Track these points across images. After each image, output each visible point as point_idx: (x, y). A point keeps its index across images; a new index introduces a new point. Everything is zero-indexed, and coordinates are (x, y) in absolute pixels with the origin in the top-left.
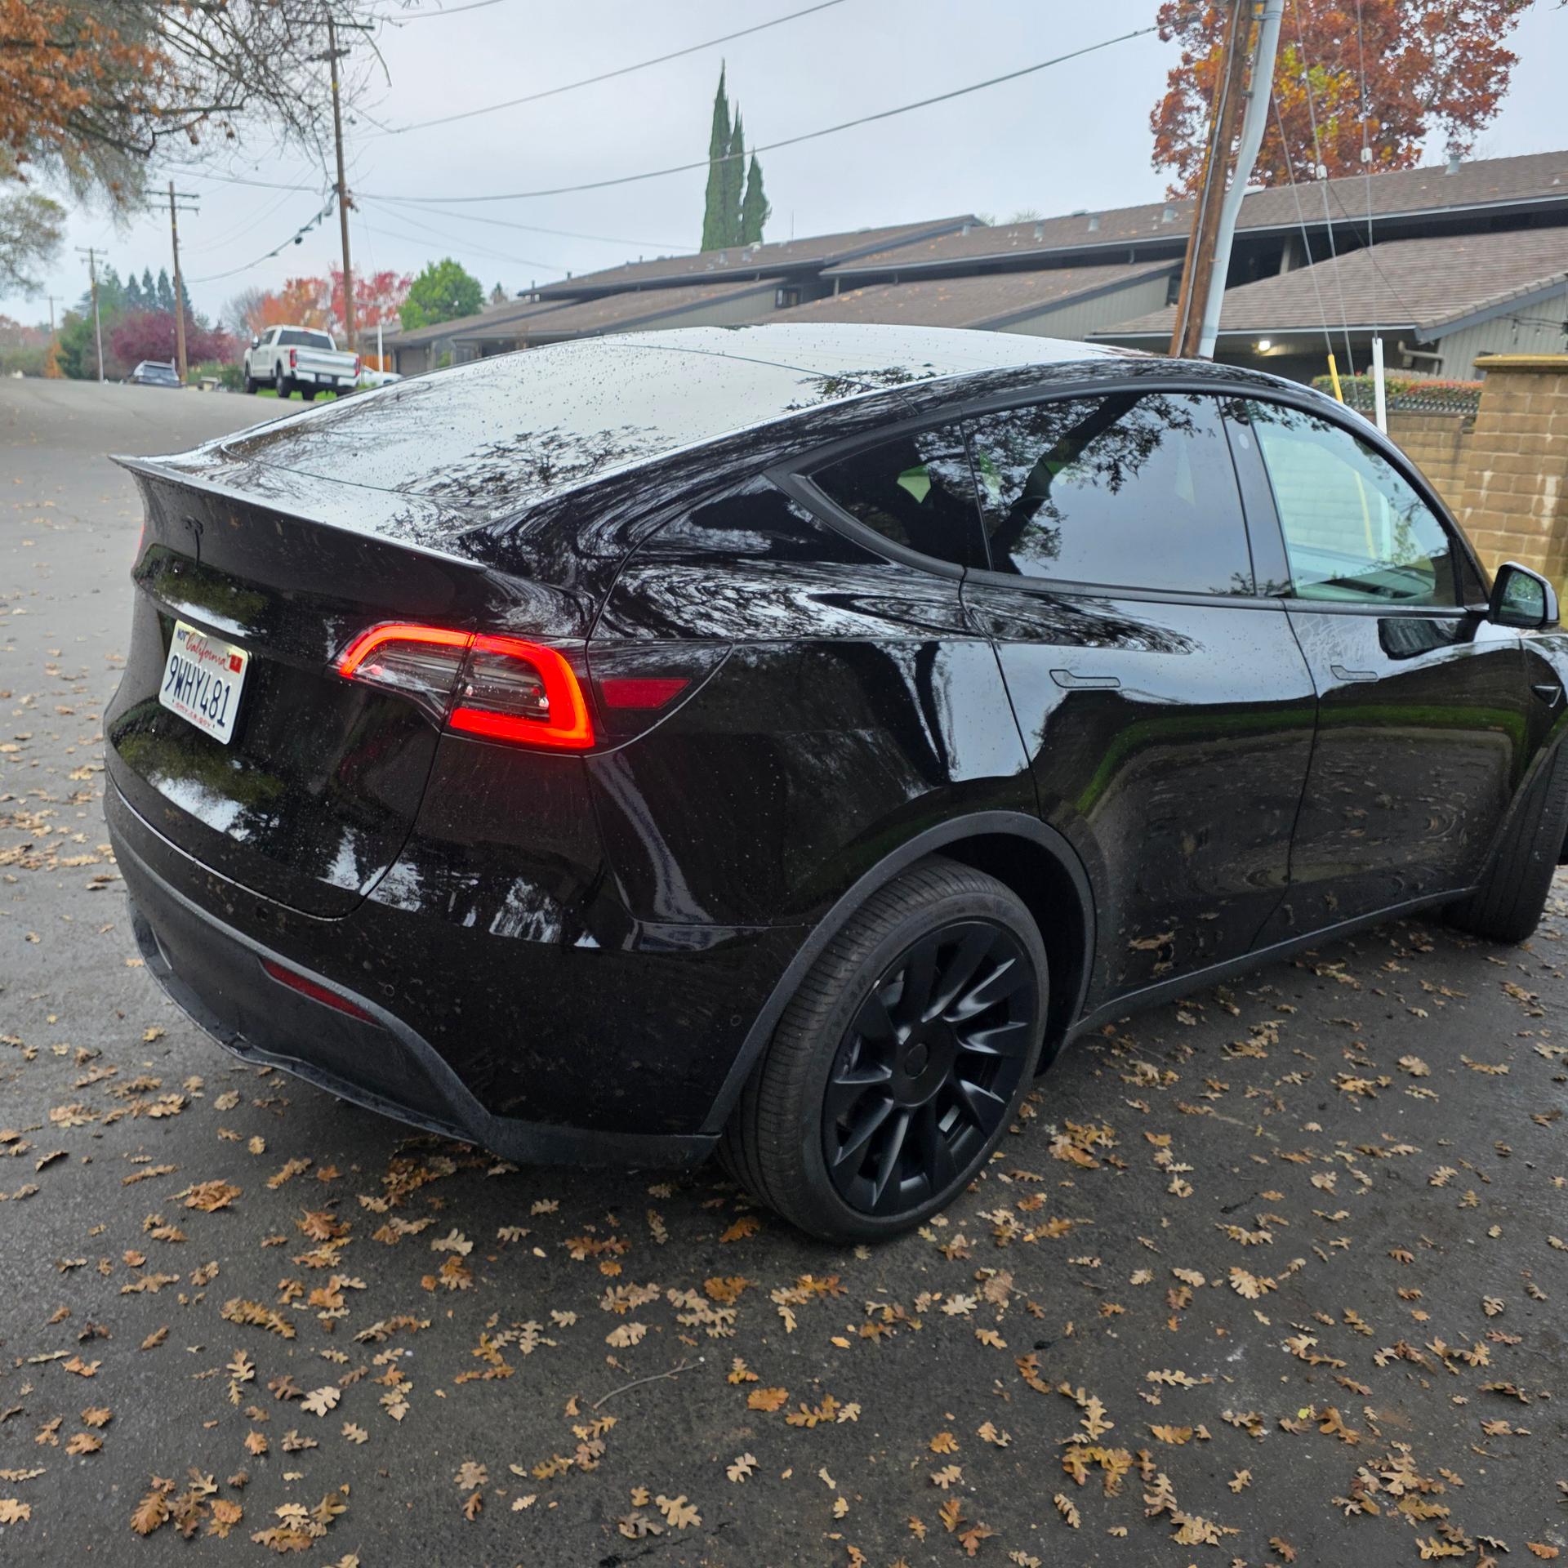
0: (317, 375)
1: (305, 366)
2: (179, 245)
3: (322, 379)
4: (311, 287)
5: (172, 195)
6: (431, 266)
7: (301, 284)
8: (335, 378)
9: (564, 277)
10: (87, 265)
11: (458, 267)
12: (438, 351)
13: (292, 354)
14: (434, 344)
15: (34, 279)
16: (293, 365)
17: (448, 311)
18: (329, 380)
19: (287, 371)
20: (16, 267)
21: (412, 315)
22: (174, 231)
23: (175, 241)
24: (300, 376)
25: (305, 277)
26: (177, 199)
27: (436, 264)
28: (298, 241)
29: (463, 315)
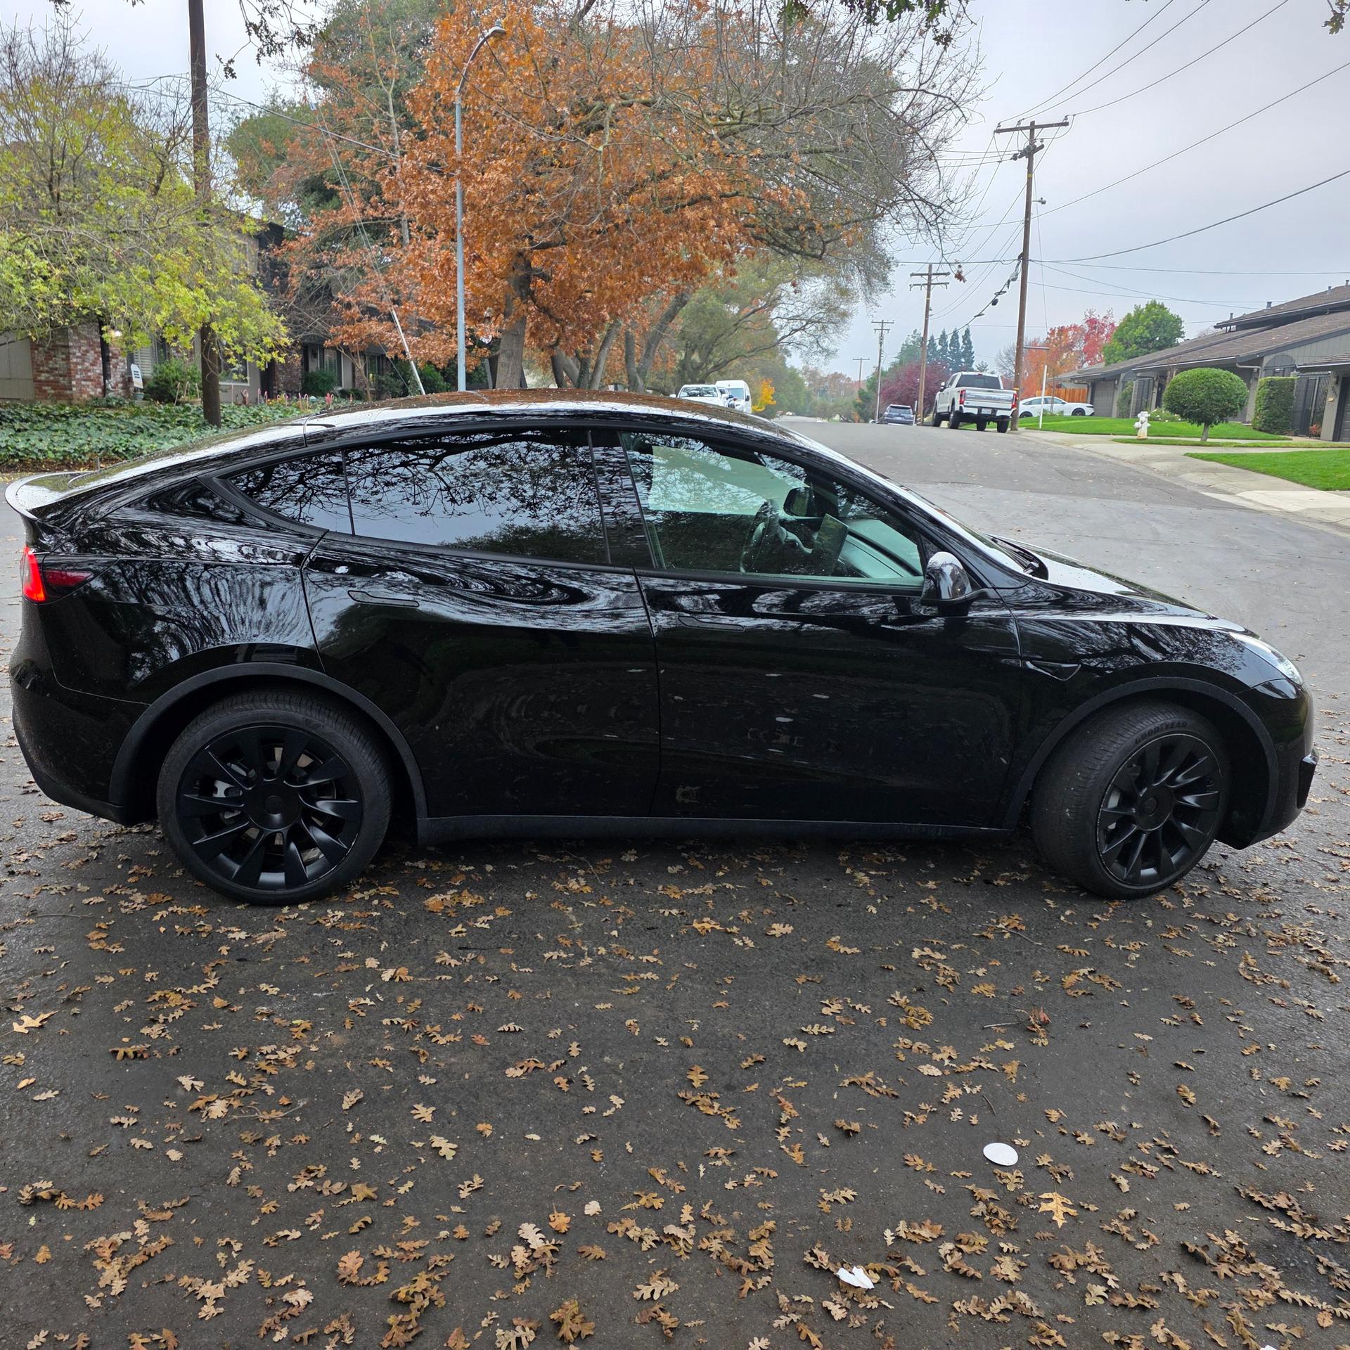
0: (980, 409)
1: (971, 403)
2: (930, 313)
3: (984, 412)
4: (1070, 333)
5: (930, 275)
6: (1137, 308)
7: (1062, 330)
8: (994, 410)
9: (1264, 307)
10: (878, 332)
11: (1162, 307)
12: (1124, 382)
13: (962, 394)
14: (1123, 375)
15: (832, 347)
16: (961, 403)
17: (1147, 345)
18: (989, 412)
19: (957, 408)
20: (821, 341)
21: (1113, 352)
22: (928, 302)
23: (928, 309)
24: (966, 410)
25: (1066, 325)
26: (933, 277)
27: (1143, 306)
28: (994, 302)
29: (1160, 348)
